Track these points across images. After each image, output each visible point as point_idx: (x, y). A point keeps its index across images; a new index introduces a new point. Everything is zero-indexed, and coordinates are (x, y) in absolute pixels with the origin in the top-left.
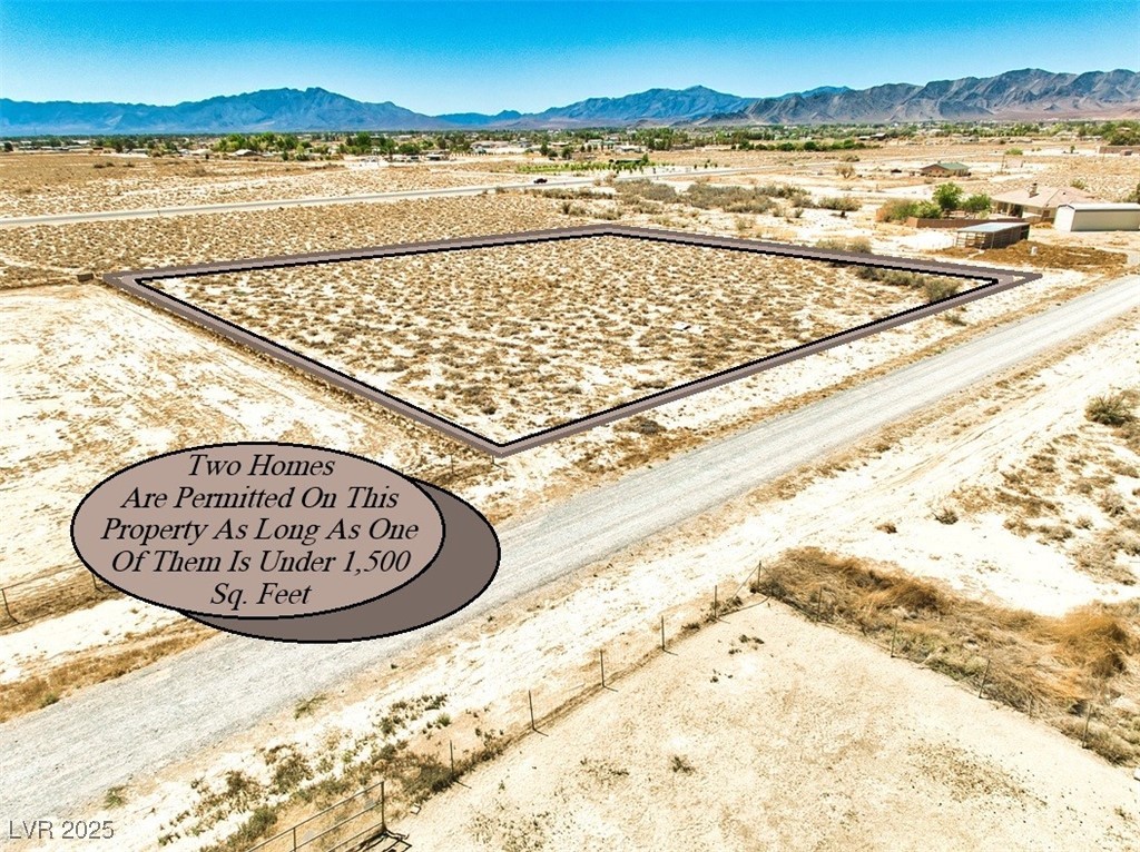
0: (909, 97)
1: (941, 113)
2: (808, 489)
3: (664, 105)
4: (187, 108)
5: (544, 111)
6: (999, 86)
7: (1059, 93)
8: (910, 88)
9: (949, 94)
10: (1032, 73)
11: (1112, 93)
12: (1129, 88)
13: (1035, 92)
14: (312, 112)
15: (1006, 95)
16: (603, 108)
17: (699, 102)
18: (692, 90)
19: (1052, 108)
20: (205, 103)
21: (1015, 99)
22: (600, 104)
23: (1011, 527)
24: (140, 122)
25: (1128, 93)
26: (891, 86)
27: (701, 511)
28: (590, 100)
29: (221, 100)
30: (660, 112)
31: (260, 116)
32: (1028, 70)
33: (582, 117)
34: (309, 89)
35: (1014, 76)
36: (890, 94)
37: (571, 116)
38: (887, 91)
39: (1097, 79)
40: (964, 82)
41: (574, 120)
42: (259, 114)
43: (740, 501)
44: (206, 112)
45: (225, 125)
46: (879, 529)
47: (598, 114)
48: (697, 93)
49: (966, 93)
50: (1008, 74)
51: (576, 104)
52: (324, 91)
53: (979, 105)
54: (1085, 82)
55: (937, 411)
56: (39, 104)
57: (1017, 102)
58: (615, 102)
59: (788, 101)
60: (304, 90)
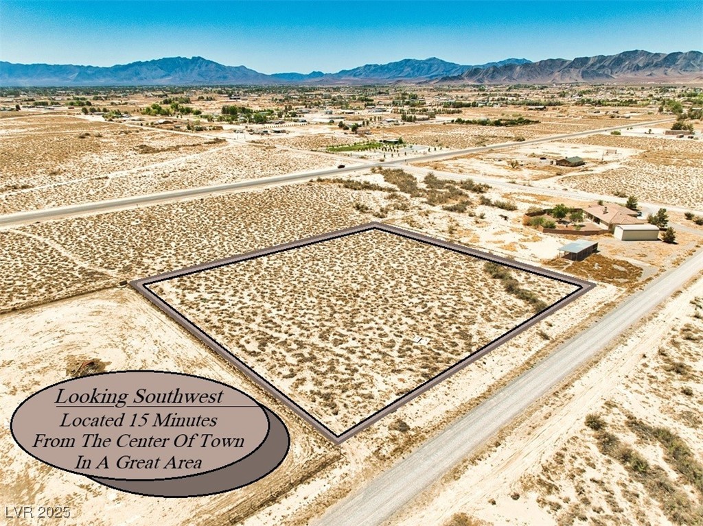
0: (563, 67)
1: (583, 77)
2: (466, 473)
3: (412, 69)
4: (118, 69)
5: (338, 72)
6: (618, 61)
7: (656, 65)
8: (564, 61)
9: (588, 65)
10: (639, 53)
11: (689, 66)
12: (699, 63)
13: (641, 65)
14: (195, 72)
15: (622, 66)
16: (374, 71)
17: (434, 68)
18: (430, 59)
19: (651, 75)
20: (130, 66)
21: (628, 69)
22: (373, 68)
23: (539, 501)
24: (89, 77)
25: (699, 65)
26: (552, 60)
27: (423, 489)
28: (366, 66)
29: (139, 64)
30: (410, 74)
31: (163, 74)
32: (637, 51)
33: (361, 77)
34: (193, 58)
35: (628, 55)
36: (551, 65)
37: (355, 76)
38: (549, 63)
39: (679, 56)
40: (597, 58)
41: (356, 78)
42: (163, 73)
43: (438, 482)
44: (130, 71)
45: (141, 79)
46: (489, 502)
47: (372, 74)
48: (432, 62)
49: (598, 65)
50: (624, 53)
51: (358, 68)
52: (203, 59)
53: (606, 73)
54: (671, 59)
55: (524, 416)
56: (27, 65)
57: (629, 71)
58: (382, 67)
59: (489, 69)
60: (191, 58)
